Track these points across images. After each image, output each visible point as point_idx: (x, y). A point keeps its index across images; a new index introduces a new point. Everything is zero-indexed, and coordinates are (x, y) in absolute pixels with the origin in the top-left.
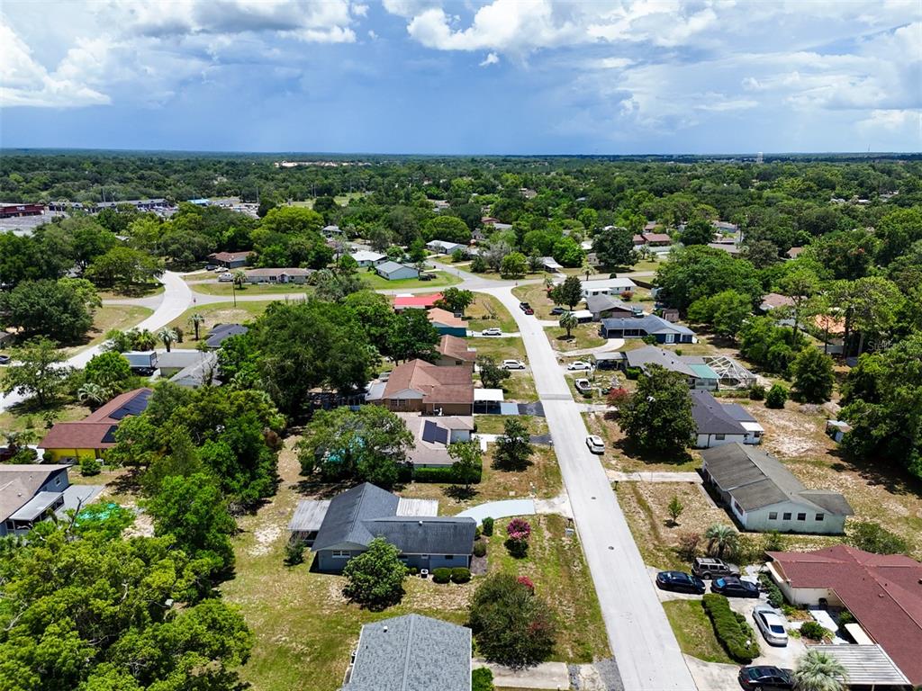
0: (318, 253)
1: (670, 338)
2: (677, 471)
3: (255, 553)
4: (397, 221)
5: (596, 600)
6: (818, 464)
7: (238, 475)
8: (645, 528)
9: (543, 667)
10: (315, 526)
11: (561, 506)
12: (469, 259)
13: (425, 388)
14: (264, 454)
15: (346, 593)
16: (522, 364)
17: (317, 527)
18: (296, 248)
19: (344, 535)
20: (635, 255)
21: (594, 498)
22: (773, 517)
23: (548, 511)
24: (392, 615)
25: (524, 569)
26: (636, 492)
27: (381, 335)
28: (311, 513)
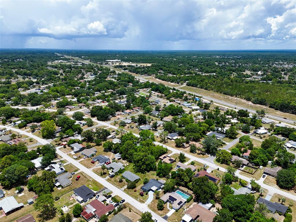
21: (143, 209)
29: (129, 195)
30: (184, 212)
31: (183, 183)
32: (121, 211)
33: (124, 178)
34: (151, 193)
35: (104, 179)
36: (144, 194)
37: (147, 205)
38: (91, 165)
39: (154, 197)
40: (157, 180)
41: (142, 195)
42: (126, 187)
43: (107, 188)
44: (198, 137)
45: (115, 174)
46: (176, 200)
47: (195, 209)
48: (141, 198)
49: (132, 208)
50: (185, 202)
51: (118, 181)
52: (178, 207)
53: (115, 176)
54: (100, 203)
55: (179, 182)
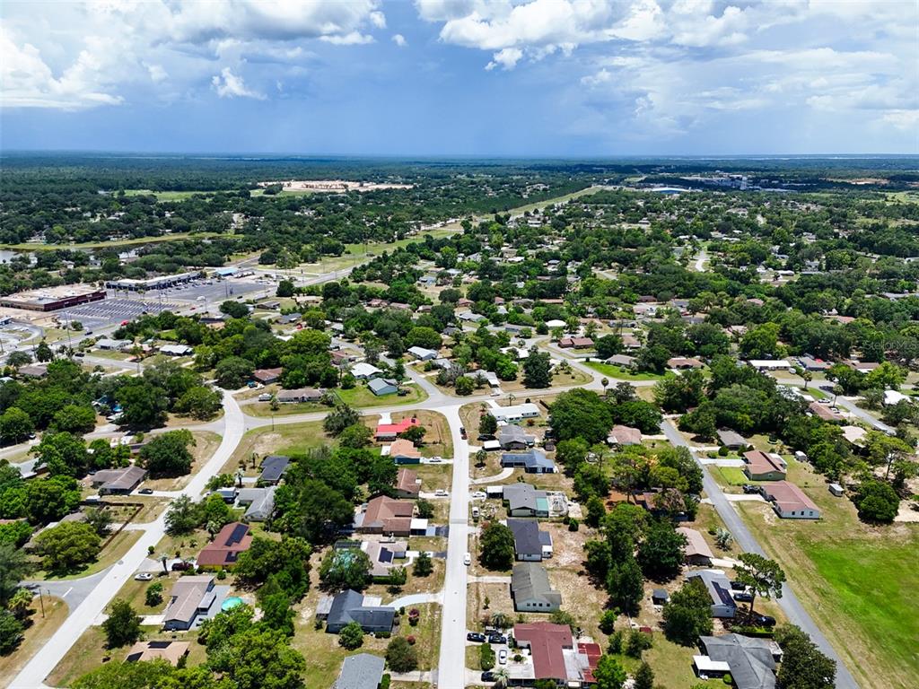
0: (327, 374)
1: (540, 470)
2: (502, 575)
3: (302, 623)
4: (386, 328)
5: (439, 646)
6: (572, 571)
7: (293, 586)
8: (474, 609)
9: (411, 673)
10: (327, 611)
11: (440, 598)
12: (437, 368)
13: (386, 521)
14: (304, 573)
15: (340, 643)
16: (447, 493)
17: (328, 612)
18: (312, 370)
19: (339, 617)
20: (551, 375)
21: (456, 593)
22: (528, 605)
23: (432, 600)
24: (358, 653)
25: (415, 632)
26: (477, 589)
27: (365, 471)
28: (325, 603)
48: (425, 616)
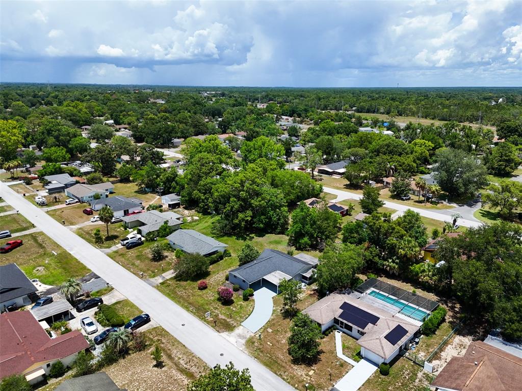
11: (235, 339)
21: (222, 355)
23: (238, 331)
29: (173, 299)
30: (420, 375)
31: (390, 264)
32: (116, 361)
33: (173, 250)
34: (264, 297)
35: (102, 252)
36: (237, 297)
37: (244, 337)
38: (81, 217)
39: (274, 311)
40: (290, 254)
41: (226, 300)
42: (170, 274)
43: (97, 277)
44: (409, 165)
45: (147, 240)
46: (374, 320)
47: (484, 364)
48: (222, 312)
49: (175, 352)
50: (417, 334)
51: (147, 258)
52: (390, 350)
53: (145, 244)
54: (36, 323)
55: (377, 259)
